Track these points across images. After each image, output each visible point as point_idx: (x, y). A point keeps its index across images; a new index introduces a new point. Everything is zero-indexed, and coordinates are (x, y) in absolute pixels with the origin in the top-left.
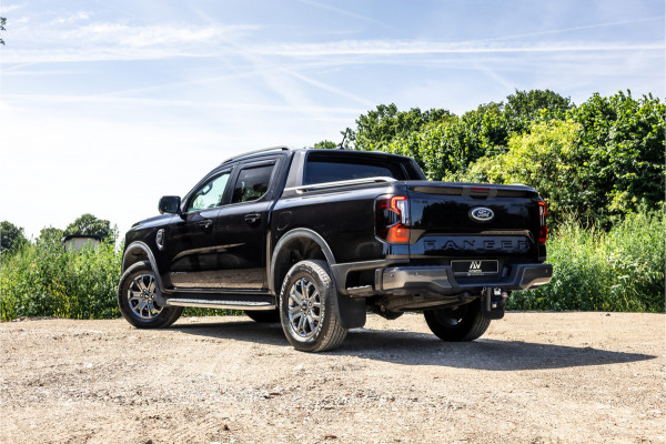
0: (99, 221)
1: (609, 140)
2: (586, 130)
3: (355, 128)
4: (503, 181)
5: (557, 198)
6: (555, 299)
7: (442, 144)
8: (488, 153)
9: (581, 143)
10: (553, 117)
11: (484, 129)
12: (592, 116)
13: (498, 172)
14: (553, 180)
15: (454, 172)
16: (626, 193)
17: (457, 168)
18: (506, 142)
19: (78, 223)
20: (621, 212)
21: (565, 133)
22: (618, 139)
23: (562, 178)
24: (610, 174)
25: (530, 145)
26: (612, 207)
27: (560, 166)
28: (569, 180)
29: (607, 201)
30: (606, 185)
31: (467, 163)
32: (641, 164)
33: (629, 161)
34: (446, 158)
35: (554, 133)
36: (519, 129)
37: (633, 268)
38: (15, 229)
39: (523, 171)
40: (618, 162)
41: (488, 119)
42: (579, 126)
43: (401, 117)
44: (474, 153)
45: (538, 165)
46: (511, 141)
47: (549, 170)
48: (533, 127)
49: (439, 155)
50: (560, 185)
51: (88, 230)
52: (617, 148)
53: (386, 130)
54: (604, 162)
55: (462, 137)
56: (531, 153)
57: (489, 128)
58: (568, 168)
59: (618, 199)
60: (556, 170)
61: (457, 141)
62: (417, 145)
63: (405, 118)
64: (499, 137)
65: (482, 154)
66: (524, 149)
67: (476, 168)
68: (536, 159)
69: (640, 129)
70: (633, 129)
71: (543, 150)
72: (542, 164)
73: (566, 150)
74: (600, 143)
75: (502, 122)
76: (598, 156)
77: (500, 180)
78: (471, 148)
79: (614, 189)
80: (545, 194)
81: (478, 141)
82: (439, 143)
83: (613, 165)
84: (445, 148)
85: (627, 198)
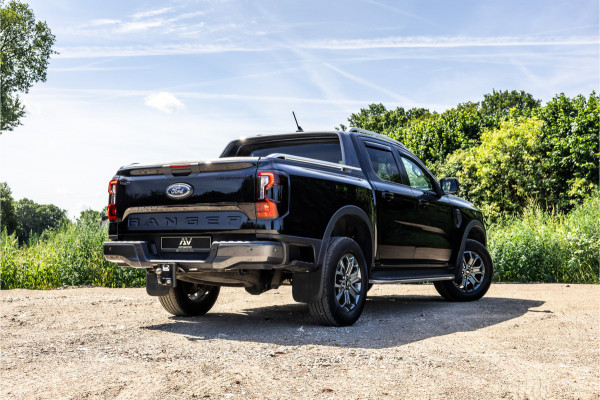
1: (571, 133)
2: (549, 124)
3: (348, 124)
4: (476, 170)
5: (523, 185)
6: (522, 272)
7: (424, 138)
8: (463, 145)
9: (545, 136)
10: (521, 114)
11: (459, 125)
12: (553, 113)
13: (472, 163)
14: (520, 169)
15: (433, 162)
16: (584, 180)
18: (479, 136)
20: (580, 197)
21: (531, 128)
22: (579, 133)
23: (528, 167)
24: (570, 164)
25: (500, 139)
26: (571, 193)
27: (526, 157)
28: (535, 168)
29: (568, 187)
30: (566, 173)
31: (446, 154)
32: (598, 154)
33: (588, 153)
34: (427, 150)
35: (522, 128)
36: (490, 125)
38: (59, 211)
39: (494, 161)
40: (579, 153)
41: (463, 117)
42: (542, 123)
43: (388, 116)
44: (451, 146)
45: (507, 156)
46: (483, 136)
47: (516, 160)
48: (503, 123)
49: (422, 147)
50: (526, 174)
52: (577, 140)
54: (566, 152)
55: (440, 132)
56: (500, 146)
57: (464, 124)
58: (533, 158)
59: (576, 185)
60: (522, 161)
61: (437, 136)
62: (403, 138)
63: (391, 116)
64: (472, 132)
65: (459, 147)
66: (495, 142)
67: (452, 159)
68: (505, 151)
69: (597, 125)
70: (591, 124)
71: (511, 143)
72: (511, 155)
73: (531, 143)
74: (563, 136)
75: (475, 119)
76: (560, 147)
77: (473, 169)
78: (449, 141)
79: (574, 177)
80: (513, 181)
81: (454, 136)
82: (422, 136)
83: (573, 156)
84: (426, 141)
85: (585, 184)
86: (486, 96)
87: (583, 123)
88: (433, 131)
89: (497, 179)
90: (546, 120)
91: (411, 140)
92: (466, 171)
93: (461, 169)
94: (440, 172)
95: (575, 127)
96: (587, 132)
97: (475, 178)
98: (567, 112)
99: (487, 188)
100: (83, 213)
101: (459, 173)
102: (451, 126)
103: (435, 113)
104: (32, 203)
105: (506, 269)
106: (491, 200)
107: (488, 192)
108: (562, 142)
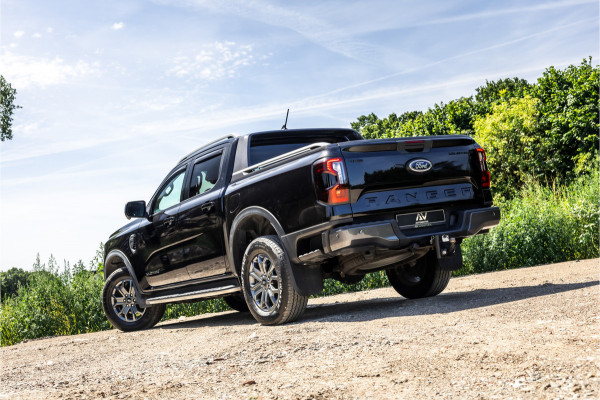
1: (568, 107)
2: (544, 101)
5: (526, 169)
9: (541, 115)
10: (513, 96)
11: (449, 117)
12: (547, 89)
14: (520, 153)
16: (589, 154)
18: (471, 125)
20: (587, 172)
21: (525, 109)
22: (576, 105)
23: (528, 150)
24: (572, 139)
25: (493, 124)
26: (577, 170)
27: (524, 139)
28: (534, 149)
29: (573, 164)
30: (569, 150)
33: (588, 123)
35: (515, 110)
36: (483, 113)
39: (491, 149)
40: (578, 127)
41: (452, 108)
42: (536, 100)
45: (504, 141)
46: (476, 124)
47: (515, 145)
48: (494, 106)
50: (527, 157)
52: (575, 113)
54: (565, 128)
55: (430, 127)
56: (495, 132)
57: (454, 116)
58: (532, 140)
59: (582, 161)
60: (521, 144)
61: (427, 132)
63: (384, 124)
64: (464, 122)
66: (489, 128)
68: (501, 137)
69: (594, 93)
70: (587, 94)
71: (506, 127)
72: (508, 140)
73: (527, 123)
74: (560, 111)
75: (465, 109)
76: (559, 123)
79: (578, 153)
80: (514, 167)
81: (446, 129)
83: (573, 130)
85: (591, 158)
86: (478, 90)
87: (577, 96)
88: (422, 128)
89: (497, 167)
90: (539, 97)
95: (571, 100)
96: (584, 103)
98: (560, 85)
102: (440, 120)
104: (20, 271)
106: (494, 191)
108: (560, 118)
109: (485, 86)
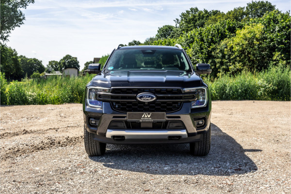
0: (73, 58)
1: (275, 31)
2: (266, 27)
3: (180, 19)
4: (233, 48)
5: (254, 55)
7: (211, 33)
8: (228, 36)
9: (264, 32)
10: (255, 22)
11: (227, 26)
12: (269, 22)
13: (232, 44)
14: (252, 47)
15: (215, 44)
16: (280, 53)
17: (216, 42)
18: (235, 32)
19: (64, 58)
21: (258, 29)
22: (279, 31)
23: (256, 47)
24: (274, 45)
25: (244, 34)
26: (275, 58)
27: (255, 42)
28: (259, 48)
29: (273, 56)
30: (273, 49)
31: (220, 40)
32: (286, 41)
33: (282, 40)
34: (212, 39)
35: (255, 29)
36: (241, 27)
37: (266, 86)
38: (39, 61)
39: (241, 44)
40: (277, 41)
41: (229, 23)
42: (263, 26)
43: (199, 14)
44: (223, 36)
45: (247, 42)
46: (237, 32)
47: (251, 44)
48: (246, 27)
49: (210, 37)
50: (255, 50)
51: (68, 62)
52: (277, 35)
53: (193, 19)
54: (272, 40)
55: (218, 30)
56: (244, 37)
57: (229, 26)
58: (258, 43)
59: (277, 55)
60: (254, 44)
61: (216, 32)
62: (201, 33)
63: (201, 14)
64: (232, 30)
65: (226, 37)
66: (242, 36)
67: (223, 43)
68: (246, 40)
69: (287, 27)
70: (284, 28)
71: (248, 36)
72: (249, 41)
73: (257, 36)
74: (272, 32)
75: (234, 24)
76: (270, 38)
77: (232, 47)
78: (222, 34)
79: (276, 51)
80: (249, 53)
81: (225, 32)
82: (210, 32)
83: (275, 42)
84: (212, 34)
85: (280, 55)
86: (248, 4)
87: (280, 27)
88: (215, 30)
89: (242, 52)
90: (265, 24)
91: (205, 34)
92: (229, 48)
93: (226, 47)
94: (217, 49)
95: (277, 29)
96: (282, 31)
97: (233, 52)
98: (274, 21)
99: (238, 56)
100: (50, 62)
101: (225, 49)
102: (223, 27)
103: (223, 13)
104: (25, 57)
105: (233, 95)
106: (239, 62)
107: (238, 58)
108: (271, 35)
109: (251, 3)
